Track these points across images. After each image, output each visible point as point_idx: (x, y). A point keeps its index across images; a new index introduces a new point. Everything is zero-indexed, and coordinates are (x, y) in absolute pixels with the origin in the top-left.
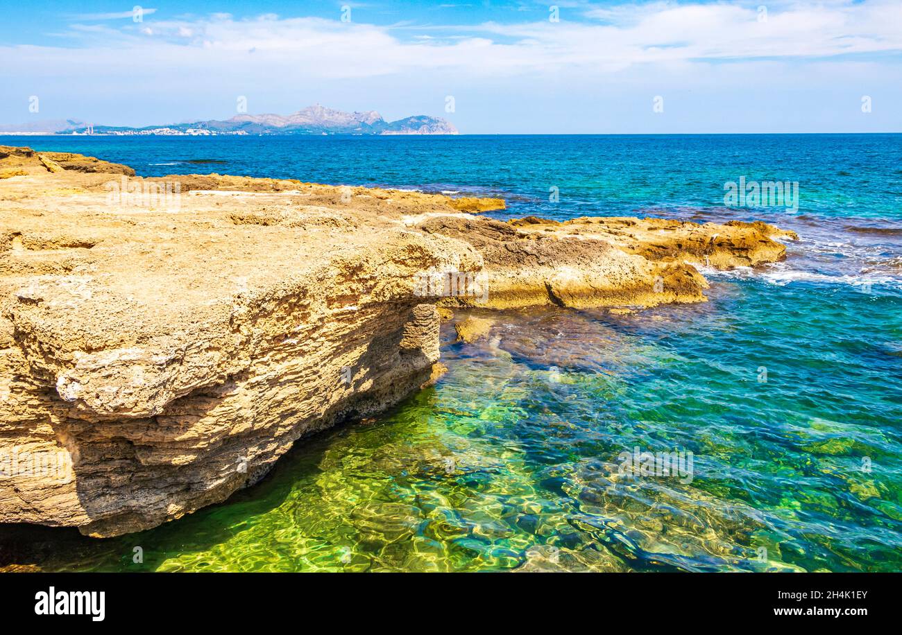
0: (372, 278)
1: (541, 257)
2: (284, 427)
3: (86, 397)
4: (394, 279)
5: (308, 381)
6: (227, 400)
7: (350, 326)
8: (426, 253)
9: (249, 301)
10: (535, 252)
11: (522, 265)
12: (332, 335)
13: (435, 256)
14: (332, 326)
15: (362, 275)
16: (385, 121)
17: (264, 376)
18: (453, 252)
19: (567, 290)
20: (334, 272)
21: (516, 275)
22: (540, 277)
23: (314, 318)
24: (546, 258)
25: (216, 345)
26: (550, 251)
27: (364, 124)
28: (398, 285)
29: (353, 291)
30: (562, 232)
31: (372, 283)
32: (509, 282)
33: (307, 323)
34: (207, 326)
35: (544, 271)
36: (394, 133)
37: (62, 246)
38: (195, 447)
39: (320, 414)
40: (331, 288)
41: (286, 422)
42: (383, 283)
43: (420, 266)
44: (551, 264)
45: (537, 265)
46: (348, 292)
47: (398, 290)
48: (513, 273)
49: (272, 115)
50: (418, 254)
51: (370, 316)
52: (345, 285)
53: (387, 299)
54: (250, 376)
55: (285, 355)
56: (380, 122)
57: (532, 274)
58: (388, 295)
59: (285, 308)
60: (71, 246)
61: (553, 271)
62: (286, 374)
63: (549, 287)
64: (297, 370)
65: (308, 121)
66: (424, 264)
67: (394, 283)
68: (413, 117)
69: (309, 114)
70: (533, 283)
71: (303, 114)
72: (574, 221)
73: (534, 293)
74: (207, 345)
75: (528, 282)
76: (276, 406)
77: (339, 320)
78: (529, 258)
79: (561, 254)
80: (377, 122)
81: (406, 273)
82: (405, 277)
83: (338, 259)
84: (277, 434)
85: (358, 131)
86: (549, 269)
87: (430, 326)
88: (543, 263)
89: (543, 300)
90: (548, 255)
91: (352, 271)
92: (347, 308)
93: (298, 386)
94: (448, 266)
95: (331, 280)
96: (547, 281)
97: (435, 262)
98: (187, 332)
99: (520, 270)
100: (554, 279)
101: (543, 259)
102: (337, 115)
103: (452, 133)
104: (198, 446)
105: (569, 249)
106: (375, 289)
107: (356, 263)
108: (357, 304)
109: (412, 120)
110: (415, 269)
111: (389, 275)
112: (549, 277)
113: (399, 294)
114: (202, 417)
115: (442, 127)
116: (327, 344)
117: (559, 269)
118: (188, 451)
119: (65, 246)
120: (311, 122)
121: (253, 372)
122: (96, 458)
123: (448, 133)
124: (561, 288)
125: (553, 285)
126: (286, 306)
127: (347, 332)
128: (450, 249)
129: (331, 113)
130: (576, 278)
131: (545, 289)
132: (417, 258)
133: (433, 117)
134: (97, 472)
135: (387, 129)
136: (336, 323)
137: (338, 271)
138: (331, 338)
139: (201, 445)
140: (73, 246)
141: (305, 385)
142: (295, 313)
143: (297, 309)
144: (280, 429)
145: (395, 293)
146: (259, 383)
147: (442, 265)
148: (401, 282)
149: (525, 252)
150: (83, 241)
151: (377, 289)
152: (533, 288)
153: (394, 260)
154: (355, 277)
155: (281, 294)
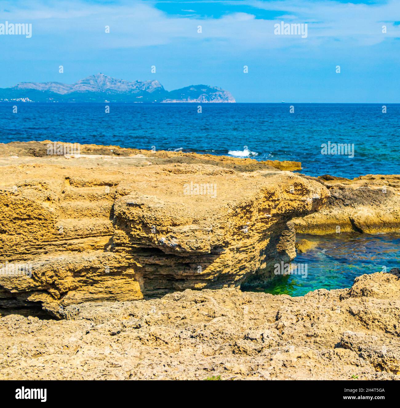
0: (278, 200)
1: (346, 200)
2: (240, 275)
3: (182, 244)
4: (287, 201)
5: (251, 252)
6: (221, 256)
7: (266, 226)
8: (304, 187)
9: (233, 207)
10: (341, 197)
11: (332, 206)
12: (259, 229)
13: (308, 189)
14: (259, 225)
15: (274, 198)
16: (166, 89)
17: (235, 246)
18: (316, 187)
19: (365, 222)
20: (262, 195)
21: (329, 213)
22: (346, 214)
23: (253, 219)
24: (349, 201)
25: (223, 226)
26: (352, 196)
27: (145, 93)
28: (289, 205)
29: (269, 206)
30: (356, 185)
31: (277, 202)
32: (324, 218)
33: (251, 221)
34: (220, 216)
35: (348, 210)
36: (175, 101)
37: (94, 185)
38: (208, 278)
39: (254, 271)
40: (261, 204)
41: (241, 273)
42: (282, 202)
43: (300, 195)
44: (353, 205)
45: (343, 206)
46: (267, 207)
47: (288, 208)
48: (327, 211)
49: (54, 83)
50: (299, 188)
51: (274, 222)
52: (266, 203)
53: (283, 212)
54: (229, 245)
55: (242, 237)
56: (161, 91)
57: (340, 212)
58: (284, 210)
59: (244, 212)
60: (99, 185)
61: (354, 210)
62: (242, 247)
63: (352, 221)
64: (247, 245)
65: (90, 89)
66: (302, 194)
67: (287, 204)
68: (192, 86)
69: (92, 82)
70: (341, 218)
71: (86, 82)
72: (362, 178)
73: (343, 225)
74: (219, 226)
75: (338, 217)
76: (239, 263)
77: (262, 222)
78: (337, 201)
79: (359, 198)
80: (158, 90)
81: (293, 198)
82: (292, 200)
83: (264, 189)
84: (236, 279)
85: (140, 100)
86: (351, 209)
87: (291, 236)
88: (347, 205)
89: (349, 229)
90: (350, 199)
91: (270, 195)
92: (266, 215)
93: (247, 254)
94: (314, 195)
95: (261, 200)
96: (351, 217)
97: (308, 192)
98: (213, 219)
99: (331, 209)
100: (356, 215)
101: (347, 202)
102: (119, 84)
103: (230, 102)
104: (209, 278)
105: (364, 195)
106: (278, 206)
107: (272, 191)
108: (270, 214)
109: (191, 89)
110: (297, 196)
111: (285, 199)
112: (352, 214)
113: (289, 210)
114: (211, 263)
115: (220, 96)
116: (257, 234)
117: (359, 208)
118: (203, 281)
119: (97, 185)
120: (94, 90)
121: (230, 244)
122: (152, 288)
123: (226, 102)
124: (361, 222)
125: (356, 219)
126: (245, 211)
127: (265, 228)
128: (315, 186)
129: (113, 81)
130: (370, 214)
131: (350, 222)
132: (299, 190)
133: (212, 86)
134: (154, 294)
135: (167, 98)
136: (261, 223)
137: (264, 195)
138: (258, 231)
139: (211, 277)
140: (101, 185)
141: (250, 254)
142: (247, 215)
143: (248, 213)
144: (237, 277)
145: (287, 209)
146: (233, 249)
147: (311, 194)
148: (290, 203)
149: (335, 197)
150: (106, 182)
151: (279, 206)
152: (341, 222)
153: (286, 191)
154: (271, 199)
155: (244, 205)
